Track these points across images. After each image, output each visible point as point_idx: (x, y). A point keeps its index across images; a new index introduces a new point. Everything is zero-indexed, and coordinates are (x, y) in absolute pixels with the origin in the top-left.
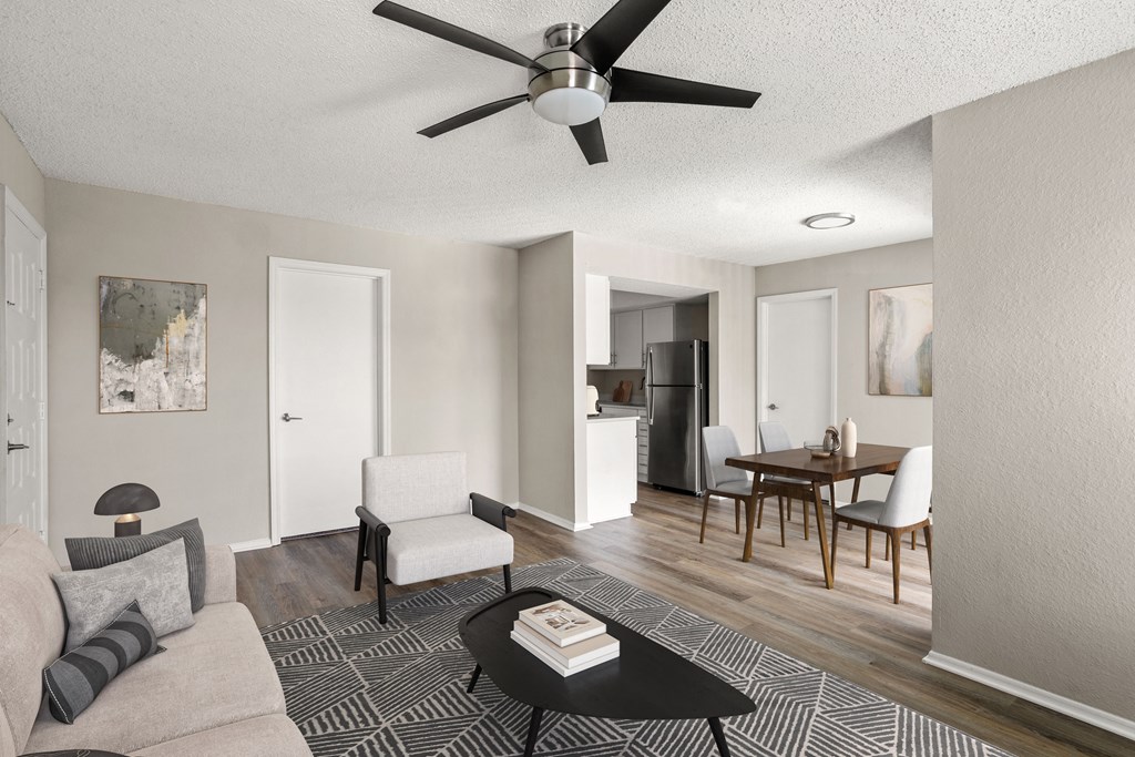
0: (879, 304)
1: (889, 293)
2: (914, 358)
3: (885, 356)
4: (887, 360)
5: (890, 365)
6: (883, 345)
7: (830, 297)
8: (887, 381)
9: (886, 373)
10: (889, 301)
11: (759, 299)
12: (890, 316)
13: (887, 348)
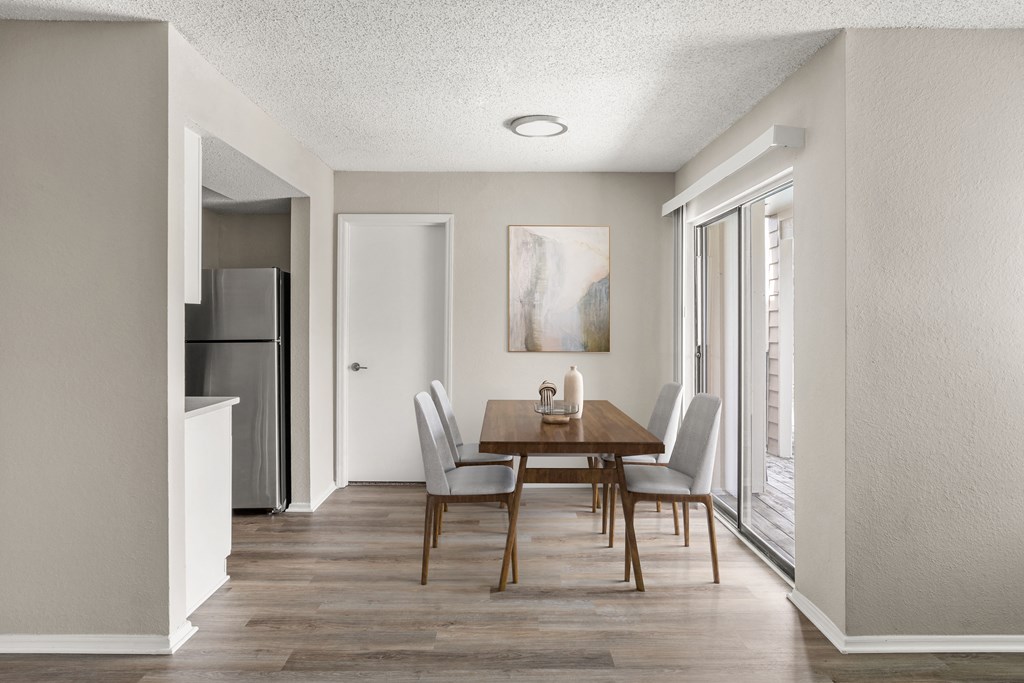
0: (525, 243)
1: (539, 231)
2: (576, 309)
3: (534, 306)
4: (537, 311)
5: (541, 317)
6: (530, 293)
7: (442, 226)
8: (536, 334)
9: (535, 326)
10: (539, 241)
11: (341, 217)
12: (542, 258)
13: (537, 296)
